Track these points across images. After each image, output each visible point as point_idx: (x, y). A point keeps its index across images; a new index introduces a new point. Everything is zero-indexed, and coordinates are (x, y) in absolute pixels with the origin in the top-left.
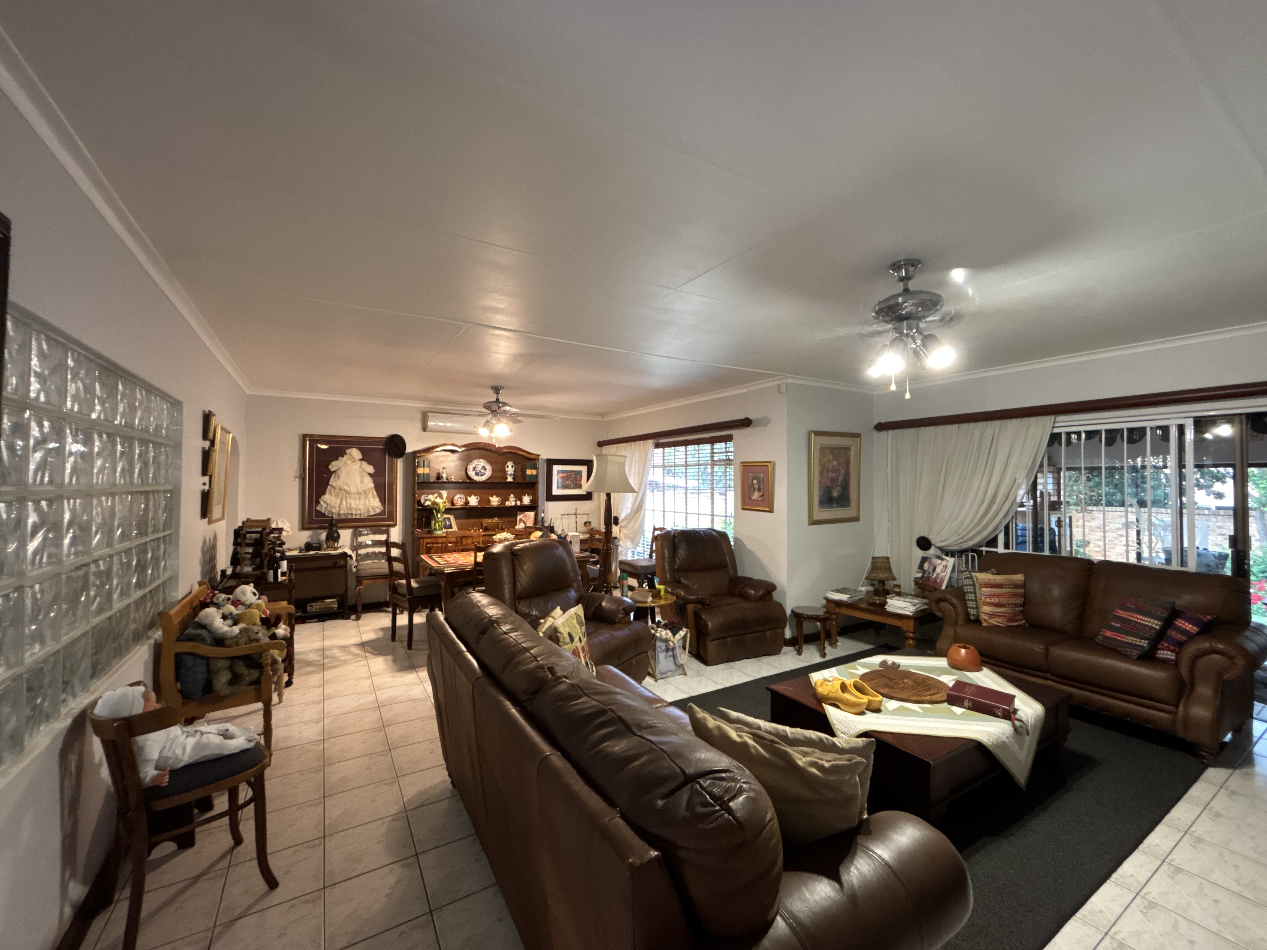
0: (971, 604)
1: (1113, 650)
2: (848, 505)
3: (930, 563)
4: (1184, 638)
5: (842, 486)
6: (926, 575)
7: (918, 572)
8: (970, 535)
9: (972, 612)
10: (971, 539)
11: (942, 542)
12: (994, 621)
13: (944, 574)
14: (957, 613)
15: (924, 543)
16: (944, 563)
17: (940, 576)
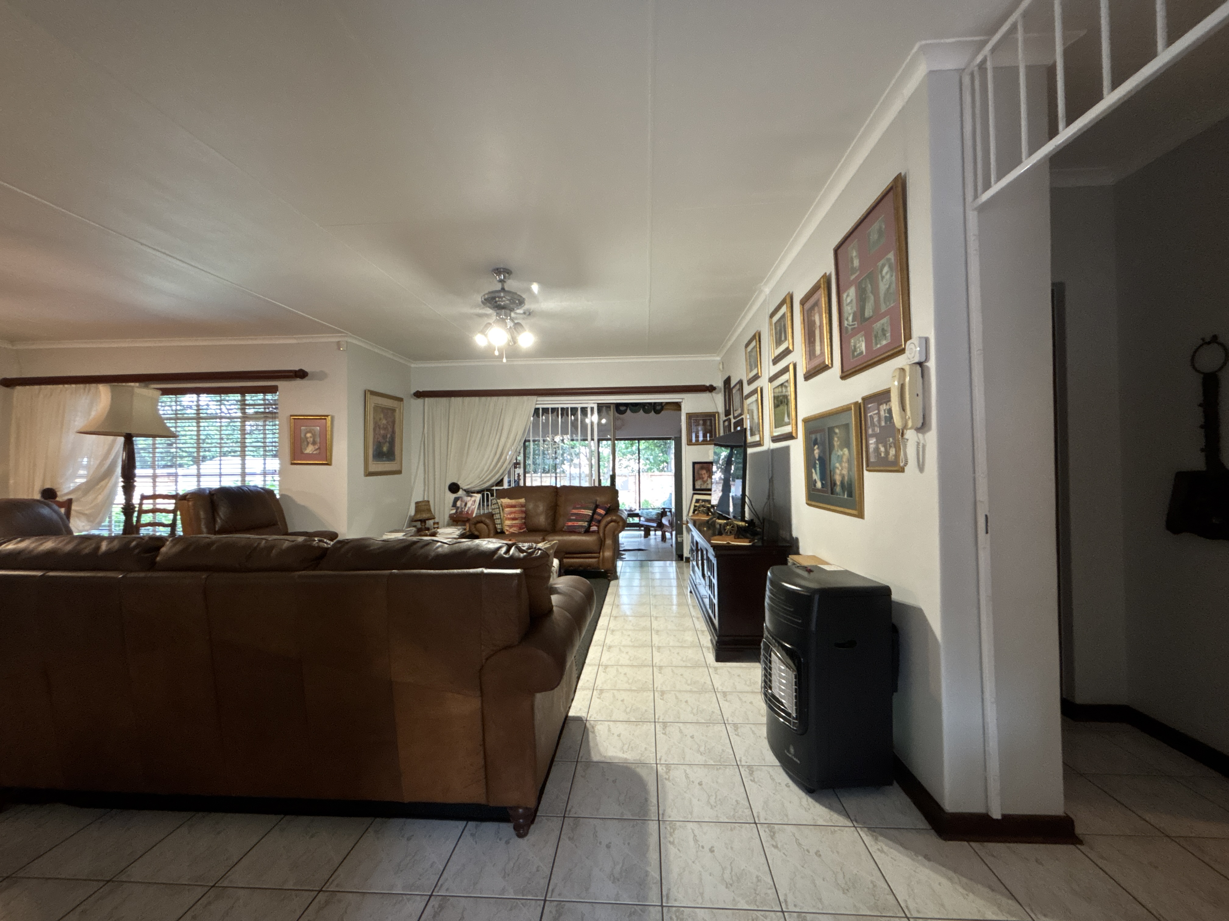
0: (498, 521)
1: (572, 531)
2: (394, 460)
3: (462, 501)
4: (601, 518)
5: (389, 443)
6: (459, 510)
7: (452, 510)
8: (488, 478)
9: (499, 527)
10: (488, 480)
11: (468, 485)
12: (512, 530)
13: (474, 507)
14: (489, 530)
15: (454, 488)
16: (473, 499)
17: (471, 508)
